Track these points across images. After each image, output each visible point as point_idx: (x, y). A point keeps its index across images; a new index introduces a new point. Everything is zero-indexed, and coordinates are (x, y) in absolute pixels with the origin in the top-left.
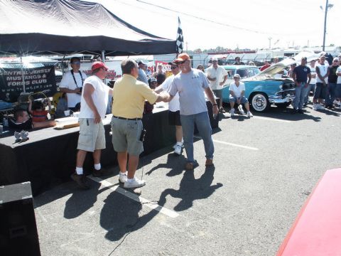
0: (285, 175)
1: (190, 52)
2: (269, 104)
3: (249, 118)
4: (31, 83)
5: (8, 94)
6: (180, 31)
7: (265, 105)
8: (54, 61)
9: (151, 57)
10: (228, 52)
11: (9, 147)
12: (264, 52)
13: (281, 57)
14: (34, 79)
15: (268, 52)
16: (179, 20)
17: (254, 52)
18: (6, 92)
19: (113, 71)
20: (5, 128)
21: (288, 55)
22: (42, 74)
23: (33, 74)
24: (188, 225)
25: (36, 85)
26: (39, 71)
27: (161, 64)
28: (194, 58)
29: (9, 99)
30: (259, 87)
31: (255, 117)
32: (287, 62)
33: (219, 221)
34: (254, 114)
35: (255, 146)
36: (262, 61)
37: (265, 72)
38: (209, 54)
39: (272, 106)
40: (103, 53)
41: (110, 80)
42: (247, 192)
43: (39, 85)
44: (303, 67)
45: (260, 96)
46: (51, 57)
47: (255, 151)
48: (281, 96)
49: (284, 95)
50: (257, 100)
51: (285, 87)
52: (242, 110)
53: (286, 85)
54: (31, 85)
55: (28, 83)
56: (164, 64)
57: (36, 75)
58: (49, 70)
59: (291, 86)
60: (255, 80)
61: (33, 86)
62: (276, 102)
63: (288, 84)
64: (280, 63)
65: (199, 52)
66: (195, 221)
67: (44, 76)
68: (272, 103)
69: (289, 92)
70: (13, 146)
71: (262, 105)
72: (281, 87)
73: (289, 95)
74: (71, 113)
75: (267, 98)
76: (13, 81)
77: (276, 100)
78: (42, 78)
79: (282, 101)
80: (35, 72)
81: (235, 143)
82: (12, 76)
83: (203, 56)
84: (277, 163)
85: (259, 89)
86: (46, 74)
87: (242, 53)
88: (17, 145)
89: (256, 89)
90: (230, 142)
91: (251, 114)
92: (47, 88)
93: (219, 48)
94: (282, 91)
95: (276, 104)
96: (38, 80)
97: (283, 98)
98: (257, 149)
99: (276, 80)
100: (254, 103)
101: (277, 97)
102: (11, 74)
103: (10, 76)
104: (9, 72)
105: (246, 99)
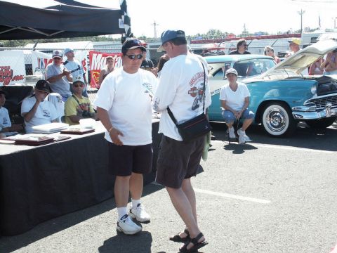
2: (294, 121)
7: (286, 124)
10: (230, 38)
19: (9, 67)
35: (264, 197)
37: (287, 65)
38: (195, 43)
41: (1, 84)
45: (276, 108)
47: (264, 206)
49: (320, 104)
50: (272, 115)
51: (319, 92)
60: (266, 79)
62: (306, 117)
63: (327, 85)
64: (312, 47)
71: (281, 125)
72: (314, 89)
73: (329, 104)
75: (289, 111)
77: (308, 114)
79: (318, 115)
81: (227, 192)
84: (304, 225)
87: (252, 39)
89: (267, 96)
90: (220, 190)
93: (213, 32)
94: (316, 97)
95: (307, 121)
97: (318, 111)
98: (268, 202)
99: (305, 79)
100: (266, 121)
101: (306, 109)
105: (251, 112)
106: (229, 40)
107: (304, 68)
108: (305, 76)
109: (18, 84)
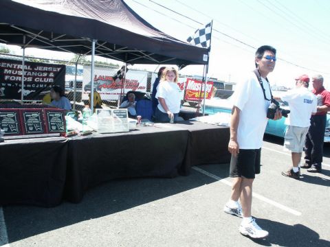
4: (33, 79)
5: (3, 89)
14: (37, 77)
22: (49, 72)
23: (38, 71)
25: (39, 83)
26: (46, 69)
29: (3, 95)
43: (44, 83)
54: (33, 82)
55: (30, 79)
57: (43, 72)
58: (59, 69)
61: (36, 83)
67: (52, 75)
76: (11, 75)
78: (48, 77)
80: (40, 68)
82: (12, 69)
86: (54, 73)
96: (43, 78)
102: (11, 66)
103: (9, 68)
104: (8, 65)
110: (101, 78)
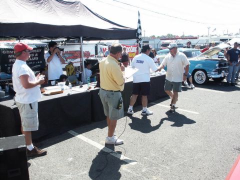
0: (220, 133)
1: (147, 38)
2: (207, 78)
3: (192, 89)
5: (9, 68)
6: (139, 22)
7: (204, 79)
8: (44, 43)
9: (117, 41)
10: (176, 38)
11: (9, 108)
12: (204, 38)
13: (217, 42)
15: (207, 38)
16: (139, 14)
17: (196, 38)
18: (8, 66)
19: (88, 52)
20: (6, 94)
21: (223, 40)
22: (35, 53)
24: (144, 171)
25: (30, 61)
26: (32, 51)
27: (125, 47)
28: (150, 42)
29: (9, 72)
30: (199, 65)
31: (196, 88)
32: (223, 46)
33: (168, 168)
34: (196, 86)
35: (196, 111)
36: (202, 45)
37: (205, 54)
38: (161, 39)
39: (210, 80)
40: (81, 38)
41: (86, 58)
42: (190, 146)
43: (33, 61)
44: (235, 50)
45: (200, 72)
46: (42, 41)
47: (196, 115)
48: (217, 73)
49: (219, 72)
50: (198, 75)
51: (220, 65)
52: (187, 83)
53: (221, 64)
56: (127, 47)
58: (40, 50)
59: (225, 65)
60: (197, 60)
61: (28, 62)
62: (213, 77)
63: (223, 63)
64: (217, 46)
65: (153, 37)
66: (149, 168)
67: (37, 55)
68: (210, 78)
69: (224, 69)
70: (12, 107)
71: (202, 79)
72: (217, 65)
73: (223, 72)
74: (56, 83)
75: (206, 74)
76: (13, 58)
77: (213, 75)
78: (34, 56)
79: (218, 76)
83: (157, 41)
85: (199, 66)
86: (38, 53)
87: (187, 39)
88: (15, 106)
89: (197, 67)
91: (193, 86)
92: (38, 64)
93: (169, 35)
94: (218, 68)
95: (213, 78)
97: (218, 74)
98: (198, 113)
99: (213, 60)
100: (196, 77)
101: (214, 73)
102: (12, 53)
103: (11, 54)
104: (11, 52)
105: (190, 74)
106: (176, 39)
107: (213, 55)
108: (213, 58)
109: (92, 58)
110: (67, 53)
